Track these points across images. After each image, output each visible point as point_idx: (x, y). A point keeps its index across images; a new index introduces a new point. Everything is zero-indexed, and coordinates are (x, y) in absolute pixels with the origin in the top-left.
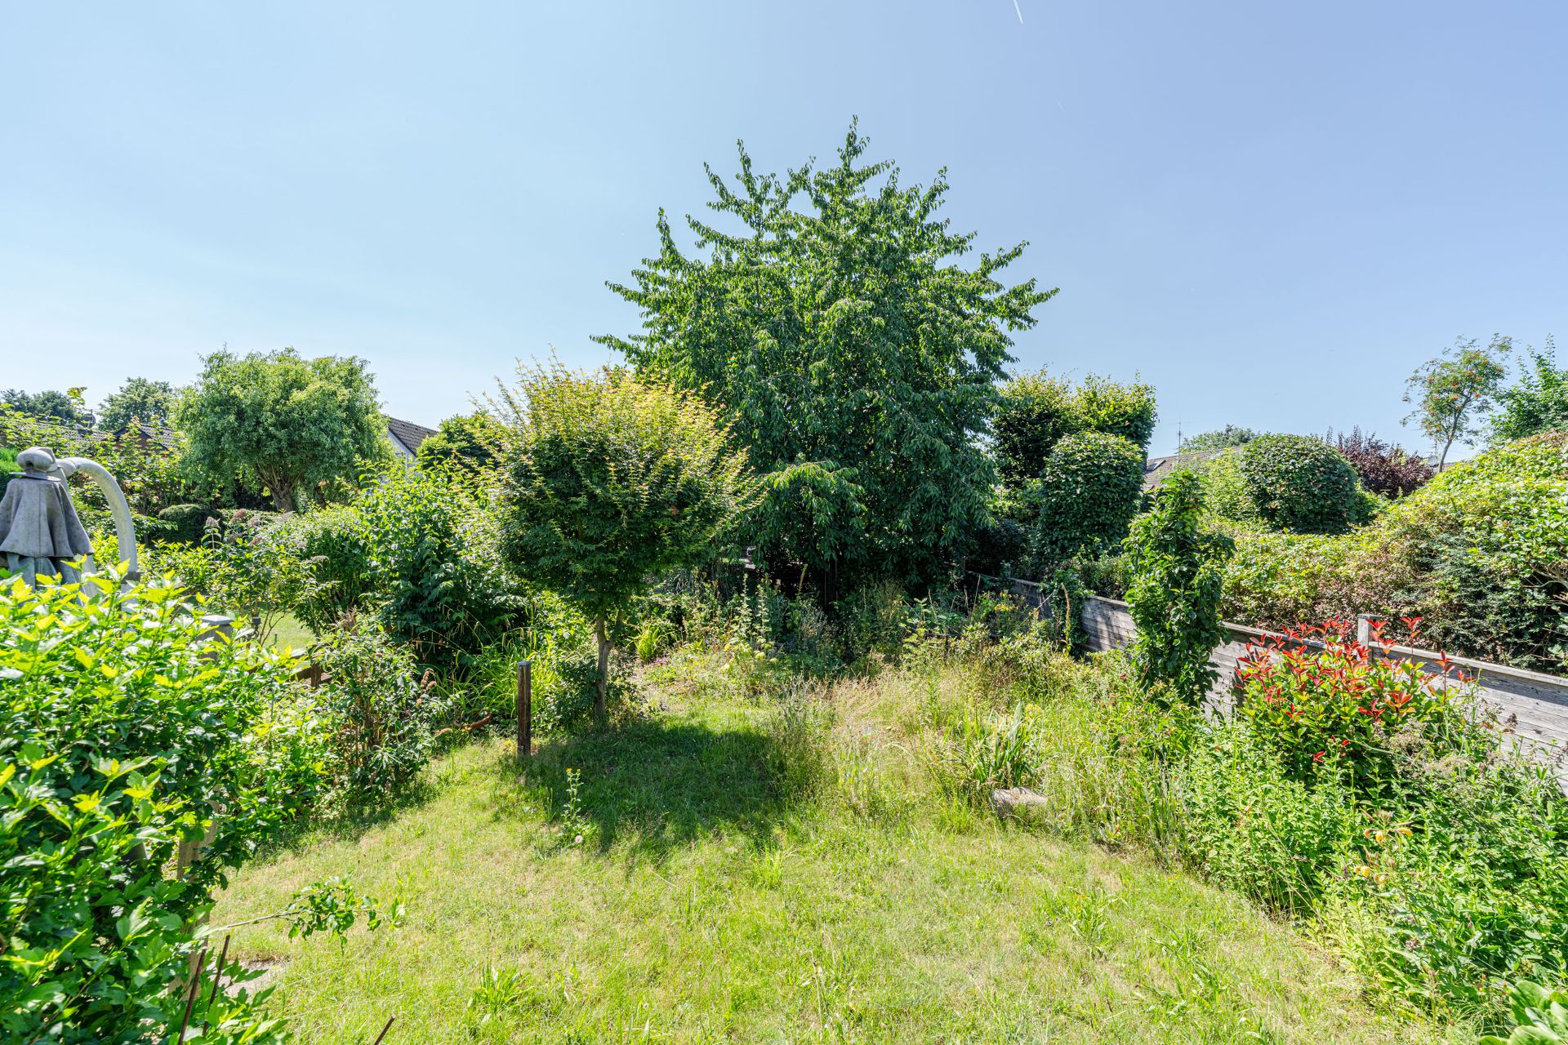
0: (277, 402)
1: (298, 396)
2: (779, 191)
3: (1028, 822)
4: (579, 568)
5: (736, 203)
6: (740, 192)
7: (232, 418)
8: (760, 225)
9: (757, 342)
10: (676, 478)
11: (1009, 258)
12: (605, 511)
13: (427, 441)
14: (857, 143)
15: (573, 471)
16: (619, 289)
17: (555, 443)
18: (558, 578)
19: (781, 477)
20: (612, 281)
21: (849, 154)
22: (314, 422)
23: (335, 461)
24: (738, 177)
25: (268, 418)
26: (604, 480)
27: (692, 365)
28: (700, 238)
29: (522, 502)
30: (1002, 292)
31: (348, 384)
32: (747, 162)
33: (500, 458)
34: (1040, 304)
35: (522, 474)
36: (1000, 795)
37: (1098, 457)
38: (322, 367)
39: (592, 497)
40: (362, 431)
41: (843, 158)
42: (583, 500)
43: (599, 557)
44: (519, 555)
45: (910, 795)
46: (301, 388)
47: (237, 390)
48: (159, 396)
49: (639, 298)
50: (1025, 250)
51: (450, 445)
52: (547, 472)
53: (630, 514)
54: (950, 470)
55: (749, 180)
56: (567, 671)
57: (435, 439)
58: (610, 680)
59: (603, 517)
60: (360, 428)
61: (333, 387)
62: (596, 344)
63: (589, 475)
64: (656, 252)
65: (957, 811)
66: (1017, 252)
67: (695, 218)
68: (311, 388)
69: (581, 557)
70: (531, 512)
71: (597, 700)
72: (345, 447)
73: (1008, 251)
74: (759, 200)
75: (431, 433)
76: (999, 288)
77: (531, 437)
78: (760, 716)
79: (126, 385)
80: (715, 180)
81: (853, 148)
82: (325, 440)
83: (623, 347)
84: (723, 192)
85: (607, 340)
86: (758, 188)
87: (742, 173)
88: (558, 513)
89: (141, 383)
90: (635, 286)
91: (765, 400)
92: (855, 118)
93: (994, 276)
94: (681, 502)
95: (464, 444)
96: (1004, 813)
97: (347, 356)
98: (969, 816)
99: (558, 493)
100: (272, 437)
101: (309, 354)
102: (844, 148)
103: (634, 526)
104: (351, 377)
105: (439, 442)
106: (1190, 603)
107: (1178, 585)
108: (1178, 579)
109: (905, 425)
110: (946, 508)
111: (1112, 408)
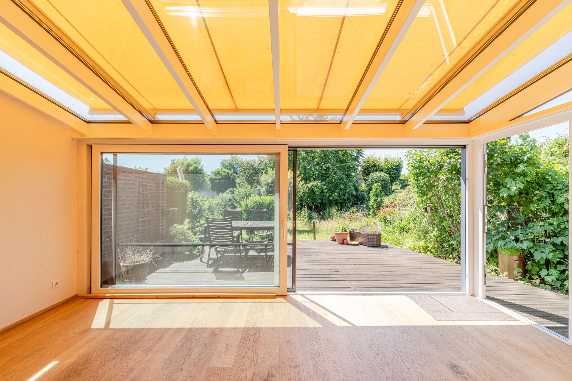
1: (191, 168)
9: (302, 154)
19: (309, 185)
51: (216, 177)
68: (193, 166)
106: (377, 204)
107: (375, 201)
108: (376, 200)
109: (336, 172)
110: (346, 190)
111: (390, 164)
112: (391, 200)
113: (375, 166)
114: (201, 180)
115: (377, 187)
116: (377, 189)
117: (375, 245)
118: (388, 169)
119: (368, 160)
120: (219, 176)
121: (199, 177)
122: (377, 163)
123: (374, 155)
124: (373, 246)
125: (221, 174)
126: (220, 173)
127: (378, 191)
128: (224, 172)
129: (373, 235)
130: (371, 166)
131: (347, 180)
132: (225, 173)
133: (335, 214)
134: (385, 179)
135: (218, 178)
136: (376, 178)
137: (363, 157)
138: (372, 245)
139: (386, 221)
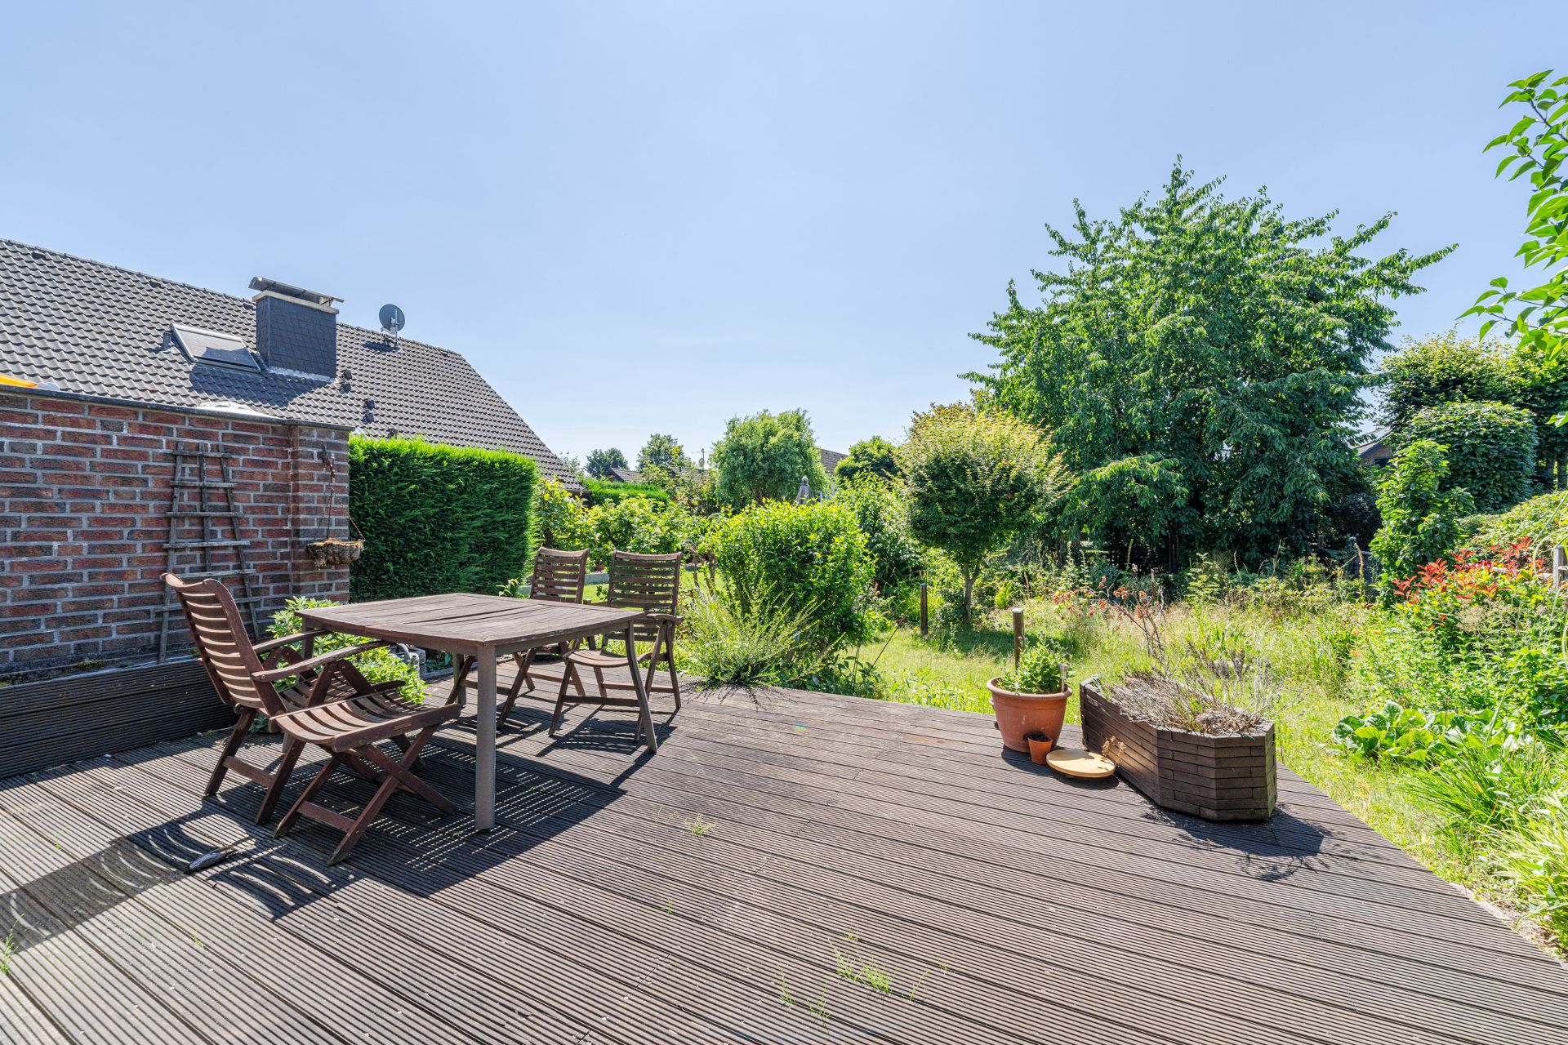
0: (762, 445)
2: (1112, 229)
4: (952, 530)
5: (1074, 249)
6: (1078, 239)
7: (742, 458)
8: (1097, 261)
9: (1090, 363)
10: (1008, 476)
11: (1373, 232)
12: (966, 498)
13: (841, 464)
14: (1181, 177)
15: (948, 476)
16: (979, 337)
17: (937, 460)
18: (941, 539)
19: (1103, 473)
20: (972, 333)
21: (1175, 187)
22: (782, 456)
24: (1074, 228)
25: (759, 457)
26: (965, 479)
27: (1036, 388)
28: (1042, 284)
29: (919, 494)
30: (1368, 267)
31: (798, 429)
32: (1082, 214)
33: (906, 471)
34: (1425, 268)
35: (920, 480)
37: (1460, 427)
38: (783, 420)
39: (958, 490)
40: (807, 459)
41: (1169, 191)
42: (953, 492)
43: (963, 524)
44: (920, 527)
46: (774, 435)
47: (743, 441)
48: (667, 445)
49: (995, 342)
50: (1391, 222)
51: (859, 464)
52: (934, 477)
53: (980, 498)
54: (1285, 452)
55: (1084, 228)
56: (949, 597)
57: (846, 460)
58: (973, 605)
59: (966, 501)
60: (805, 457)
61: (790, 432)
62: (962, 380)
63: (956, 477)
64: (1005, 308)
66: (1382, 225)
67: (1037, 270)
68: (779, 434)
69: (954, 524)
70: (925, 501)
71: (965, 614)
72: (799, 471)
73: (1369, 226)
74: (1094, 242)
75: (844, 457)
76: (1363, 263)
77: (924, 457)
79: (650, 439)
80: (1054, 235)
81: (1178, 180)
82: (788, 468)
83: (982, 379)
84: (1062, 243)
85: (970, 376)
86: (1092, 232)
87: (1078, 223)
88: (941, 501)
89: (657, 437)
90: (988, 332)
91: (1096, 408)
92: (1179, 157)
93: (1354, 253)
94: (1014, 489)
97: (794, 409)
99: (940, 488)
100: (761, 468)
101: (775, 412)
102: (1169, 184)
103: (984, 506)
104: (799, 423)
105: (848, 462)
106: (1416, 545)
107: (1406, 532)
108: (1408, 528)
109: (1233, 416)
110: (1281, 488)
111: (1555, 363)
112: (1525, 524)
113: (1460, 381)
115: (1419, 461)
116: (1418, 472)
117: (1210, 813)
118: (1536, 389)
119: (1418, 356)
122: (1467, 370)
123: (1452, 333)
124: (1198, 817)
127: (1430, 481)
129: (1201, 743)
130: (1433, 384)
131: (1291, 445)
133: (1199, 584)
134: (1505, 430)
136: (1449, 429)
137: (1387, 347)
138: (1190, 809)
139: (1452, 637)
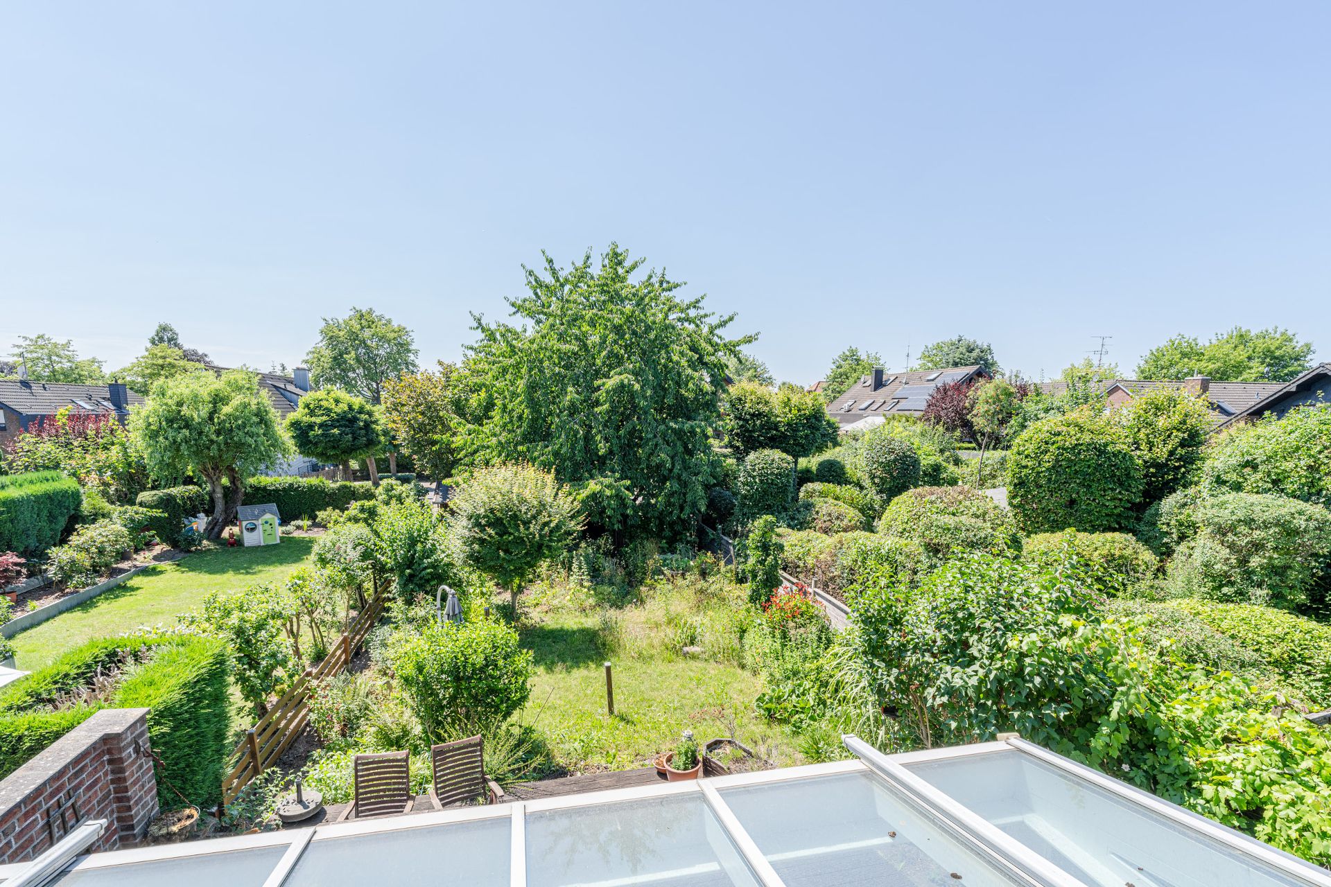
0: (211, 416)
1: (226, 410)
3: (694, 657)
23: (257, 455)
24: (546, 269)
25: (210, 429)
32: (550, 261)
36: (686, 649)
45: (654, 652)
46: (225, 403)
51: (313, 419)
55: (554, 272)
58: (516, 611)
59: (518, 544)
61: (247, 399)
65: (668, 654)
66: (731, 319)
68: (235, 403)
73: (726, 318)
78: (592, 622)
87: (548, 267)
95: (325, 418)
96: (685, 655)
98: (674, 657)
111: (797, 411)
114: (263, 444)
118: (789, 425)
120: (323, 415)
121: (258, 435)
122: (763, 408)
125: (329, 410)
126: (324, 403)
128: (337, 401)
130: (749, 415)
132: (341, 405)
135: (318, 420)
